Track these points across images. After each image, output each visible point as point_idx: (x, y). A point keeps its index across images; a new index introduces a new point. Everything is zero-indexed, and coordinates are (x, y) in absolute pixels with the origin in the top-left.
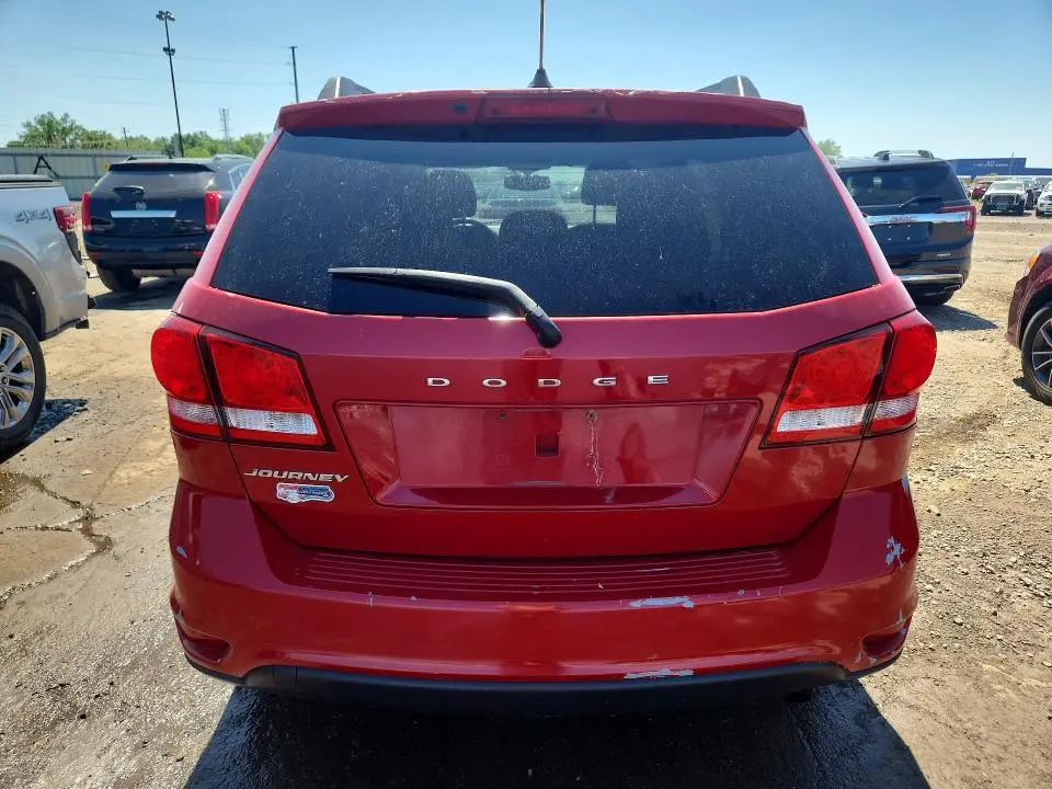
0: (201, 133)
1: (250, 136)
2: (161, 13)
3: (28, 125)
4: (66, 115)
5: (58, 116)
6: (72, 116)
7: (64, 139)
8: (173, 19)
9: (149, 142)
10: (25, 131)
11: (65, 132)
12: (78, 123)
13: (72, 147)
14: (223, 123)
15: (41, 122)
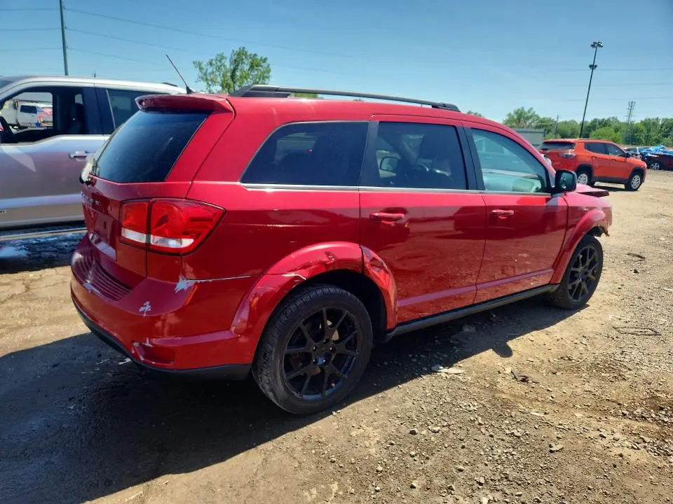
0: (613, 118)
1: (649, 119)
2: (595, 43)
3: (510, 114)
4: (531, 109)
5: (526, 110)
6: (534, 110)
7: (526, 123)
8: (602, 46)
9: (577, 123)
10: (507, 118)
11: (528, 118)
12: (536, 113)
13: (528, 127)
14: (629, 111)
15: (516, 113)
